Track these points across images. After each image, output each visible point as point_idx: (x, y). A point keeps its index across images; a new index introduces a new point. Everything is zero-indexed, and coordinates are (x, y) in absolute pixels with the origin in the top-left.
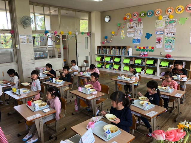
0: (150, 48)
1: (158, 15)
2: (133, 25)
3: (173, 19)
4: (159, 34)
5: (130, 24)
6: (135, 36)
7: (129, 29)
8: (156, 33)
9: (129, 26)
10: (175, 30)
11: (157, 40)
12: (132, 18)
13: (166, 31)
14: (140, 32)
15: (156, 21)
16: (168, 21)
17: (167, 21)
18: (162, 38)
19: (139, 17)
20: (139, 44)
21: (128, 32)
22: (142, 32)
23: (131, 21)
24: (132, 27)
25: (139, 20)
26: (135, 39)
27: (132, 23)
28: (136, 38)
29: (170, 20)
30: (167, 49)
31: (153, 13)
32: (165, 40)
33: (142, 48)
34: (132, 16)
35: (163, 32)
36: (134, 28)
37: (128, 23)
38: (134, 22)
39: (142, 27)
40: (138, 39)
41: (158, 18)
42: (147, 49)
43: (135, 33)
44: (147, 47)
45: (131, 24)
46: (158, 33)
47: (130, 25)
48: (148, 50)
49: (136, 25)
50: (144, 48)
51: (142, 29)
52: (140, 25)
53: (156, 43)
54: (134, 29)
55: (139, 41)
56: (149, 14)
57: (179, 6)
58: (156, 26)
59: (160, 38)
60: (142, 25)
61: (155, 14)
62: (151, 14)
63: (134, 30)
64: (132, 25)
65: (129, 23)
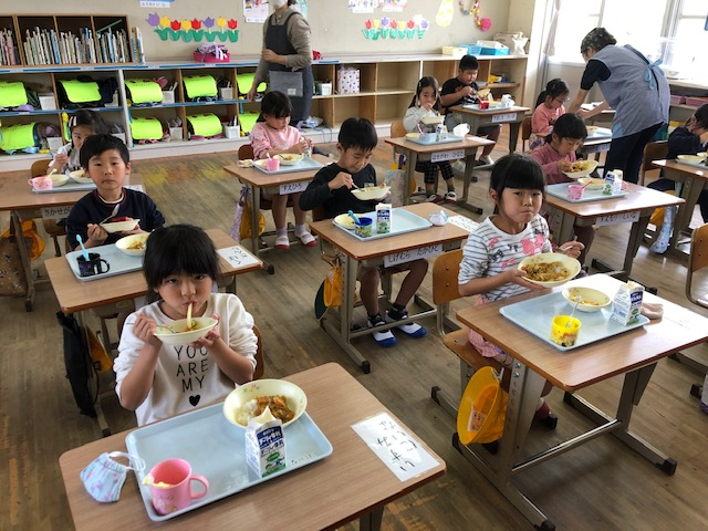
0: (222, 25)
20: (168, 4)
33: (187, 26)
42: (210, 31)
44: (210, 22)
48: (214, 33)
50: (196, 24)
53: (245, 5)
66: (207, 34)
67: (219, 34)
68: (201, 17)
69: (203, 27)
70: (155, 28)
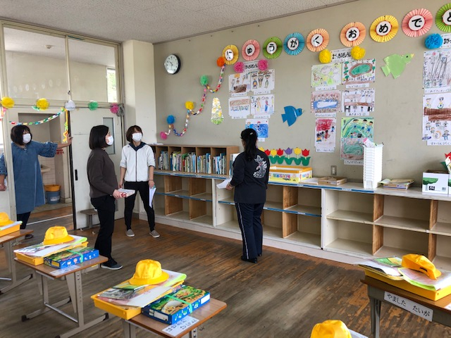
0: (297, 153)
1: (319, 50)
2: (246, 82)
3: (365, 62)
4: (325, 110)
5: (236, 80)
6: (251, 116)
7: (236, 94)
8: (315, 104)
9: (235, 86)
10: (373, 94)
11: (319, 129)
12: (241, 60)
13: (345, 99)
14: (267, 102)
15: (314, 67)
16: (349, 66)
17: (346, 68)
18: (335, 121)
19: (262, 58)
21: (232, 103)
22: (271, 102)
23: (239, 68)
24: (243, 89)
25: (263, 66)
26: (251, 126)
27: (242, 75)
28: (254, 121)
29: (355, 63)
30: (350, 157)
31: (302, 43)
32: (343, 127)
33: (274, 153)
34: (240, 53)
35: (335, 103)
36: (247, 90)
37: (232, 77)
38: (247, 71)
39: (272, 85)
40: (262, 126)
41: (317, 58)
42: (289, 157)
43: (253, 105)
44: (289, 151)
45: (241, 79)
46: (322, 105)
47: (238, 81)
48: (292, 159)
49: (252, 81)
50: (280, 152)
51: (272, 92)
52: (265, 80)
53: (316, 138)
54: (248, 94)
56: (289, 44)
57: (382, 18)
58: (313, 83)
59: (326, 121)
60: (271, 79)
61: (309, 46)
62: (296, 46)
63: (247, 98)
64: (241, 83)
65: (234, 75)
66: (286, 159)
67: (295, 159)
68: (284, 148)
69: (284, 154)
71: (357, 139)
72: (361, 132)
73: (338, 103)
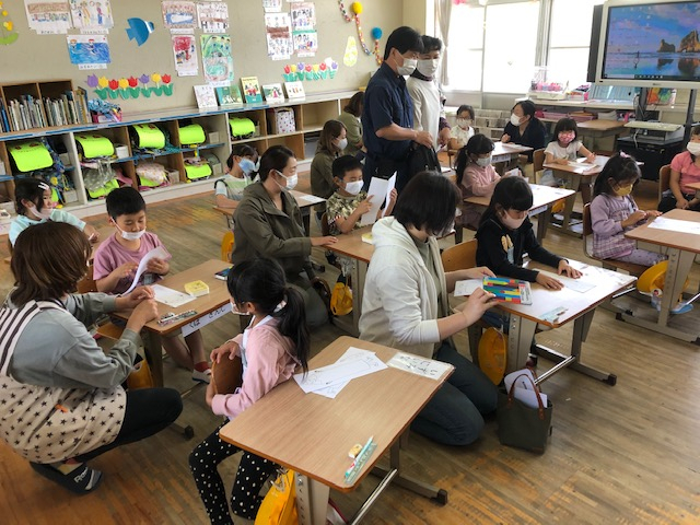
6: (75, 31)
8: (168, 16)
10: (226, 10)
11: (177, 49)
13: (200, 14)
14: (99, 10)
18: (193, 38)
20: (104, 66)
21: (32, 8)
22: (105, 10)
26: (79, 46)
28: (83, 39)
30: (215, 79)
32: (203, 45)
33: (124, 84)
35: (191, 17)
40: (97, 45)
42: (146, 87)
43: (75, 13)
44: (145, 79)
46: (177, 19)
50: (132, 82)
53: (176, 60)
55: (101, 51)
59: (184, 39)
67: (154, 89)
68: (137, 75)
69: (140, 84)
70: (94, 89)
71: (218, 59)
72: (220, 51)
73: (195, 18)
